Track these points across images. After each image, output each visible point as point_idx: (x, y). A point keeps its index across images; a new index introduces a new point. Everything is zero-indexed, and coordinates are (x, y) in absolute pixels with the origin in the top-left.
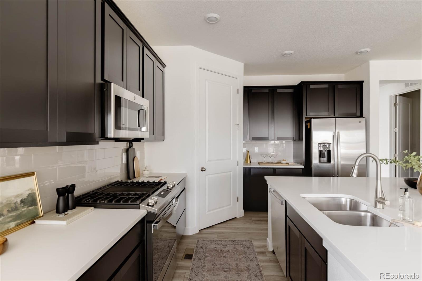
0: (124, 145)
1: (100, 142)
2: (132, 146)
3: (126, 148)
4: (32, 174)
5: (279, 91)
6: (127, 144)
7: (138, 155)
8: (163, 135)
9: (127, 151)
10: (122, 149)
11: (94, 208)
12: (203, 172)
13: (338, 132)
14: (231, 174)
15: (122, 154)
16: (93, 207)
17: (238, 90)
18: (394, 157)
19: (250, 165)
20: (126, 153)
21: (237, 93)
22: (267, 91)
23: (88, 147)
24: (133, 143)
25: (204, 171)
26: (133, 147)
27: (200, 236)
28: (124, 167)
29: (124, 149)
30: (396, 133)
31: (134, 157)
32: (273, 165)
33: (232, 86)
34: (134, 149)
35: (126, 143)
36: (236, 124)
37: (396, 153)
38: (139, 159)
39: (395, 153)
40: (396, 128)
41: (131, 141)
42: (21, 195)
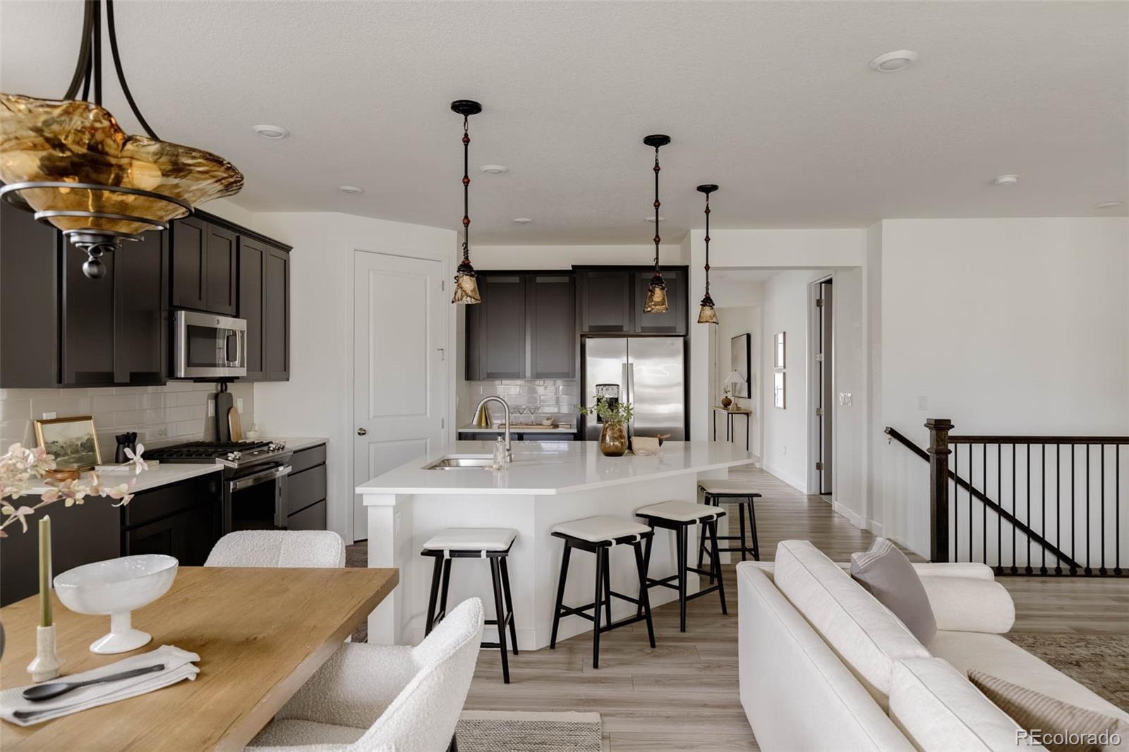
0: (212, 388)
1: (167, 383)
2: (226, 389)
3: (215, 392)
4: (89, 418)
5: (539, 280)
6: (217, 386)
7: (239, 404)
8: (285, 370)
9: (216, 397)
10: (207, 393)
11: (160, 463)
12: (363, 436)
13: (632, 364)
14: (426, 444)
15: (208, 402)
16: (158, 461)
17: (443, 282)
18: (818, 415)
19: (487, 428)
20: (213, 401)
21: (441, 289)
22: (516, 280)
23: (150, 389)
24: (228, 384)
25: (363, 434)
26: (228, 391)
27: (354, 548)
28: (211, 424)
29: (212, 394)
30: (821, 362)
31: (230, 408)
32: (528, 428)
33: (428, 278)
34: (230, 394)
35: (215, 384)
36: (439, 348)
37: (821, 407)
38: (240, 410)
39: (819, 407)
40: (821, 352)
41: (224, 381)
42: (81, 438)
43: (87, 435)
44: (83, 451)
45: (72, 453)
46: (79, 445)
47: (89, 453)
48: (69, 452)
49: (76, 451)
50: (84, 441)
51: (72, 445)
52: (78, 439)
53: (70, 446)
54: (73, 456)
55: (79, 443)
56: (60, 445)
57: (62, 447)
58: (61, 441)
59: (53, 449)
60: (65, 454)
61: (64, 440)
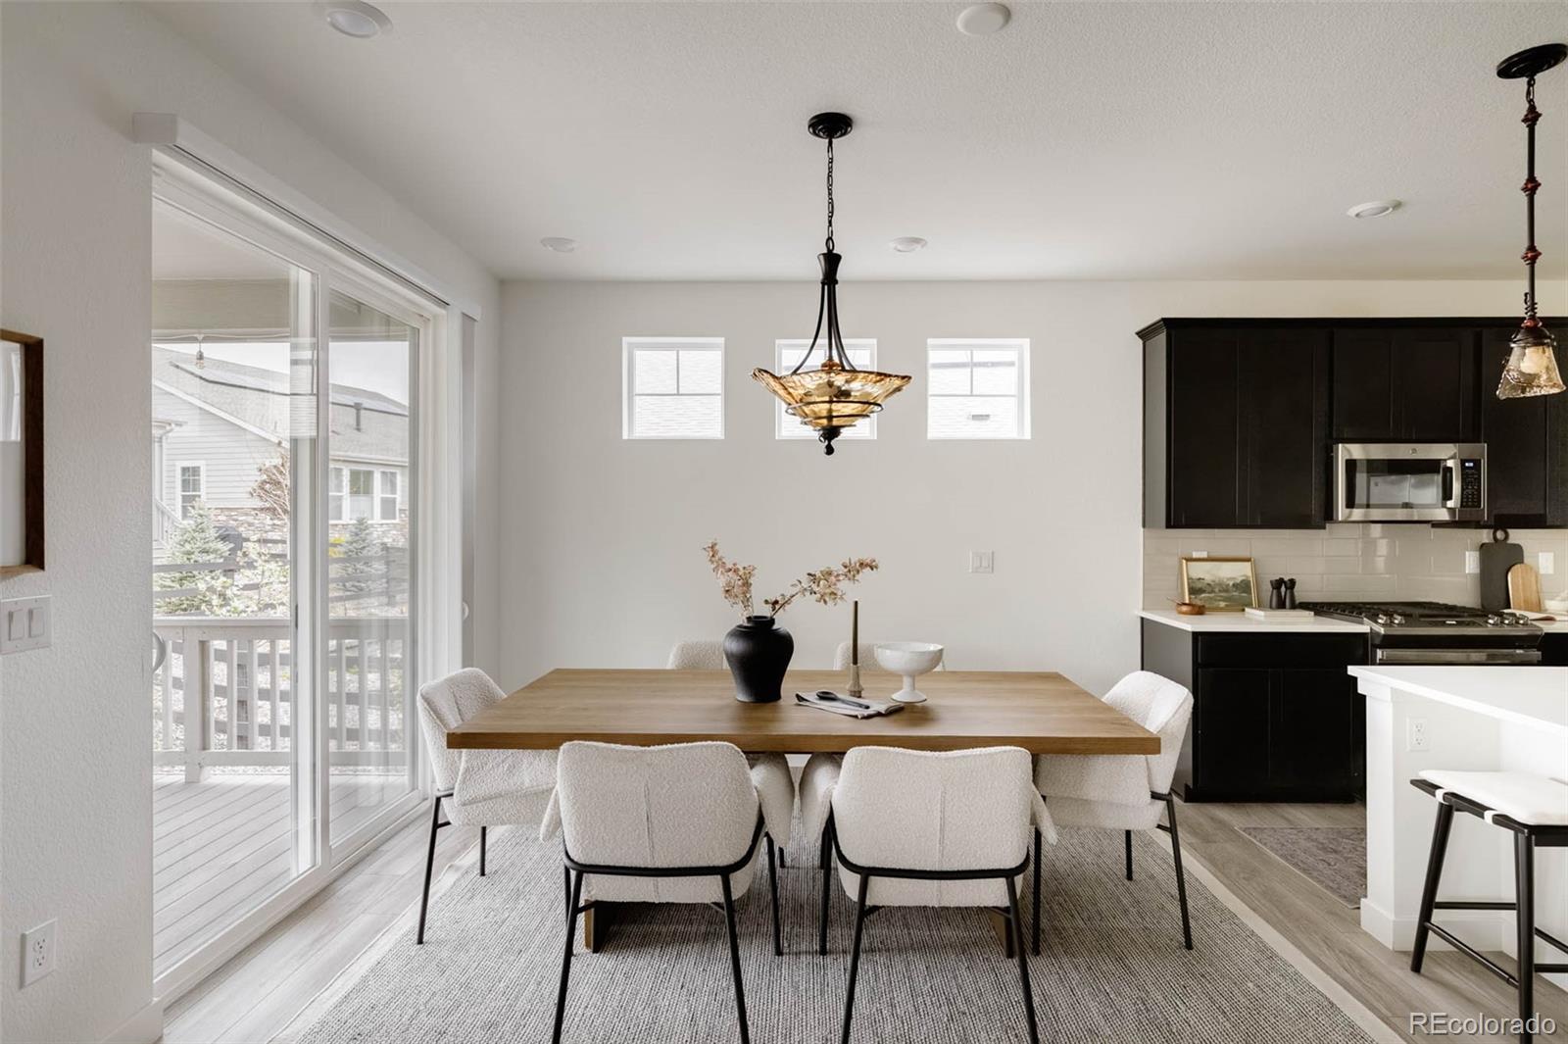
4: (1246, 561)
6: (1488, 534)
9: (1480, 547)
11: (1315, 615)
16: (1313, 613)
28: (1473, 583)
29: (1475, 543)
31: (1514, 565)
34: (1516, 546)
42: (1234, 578)
43: (1244, 576)
44: (1234, 591)
45: (1220, 591)
47: (1244, 595)
48: (1217, 590)
49: (1226, 591)
50: (1238, 581)
51: (1222, 584)
52: (1231, 579)
53: (1220, 584)
54: (1222, 594)
55: (1231, 584)
56: (1206, 582)
57: (1209, 584)
58: (1208, 578)
59: (1199, 585)
60: (1212, 592)
61: (1213, 578)
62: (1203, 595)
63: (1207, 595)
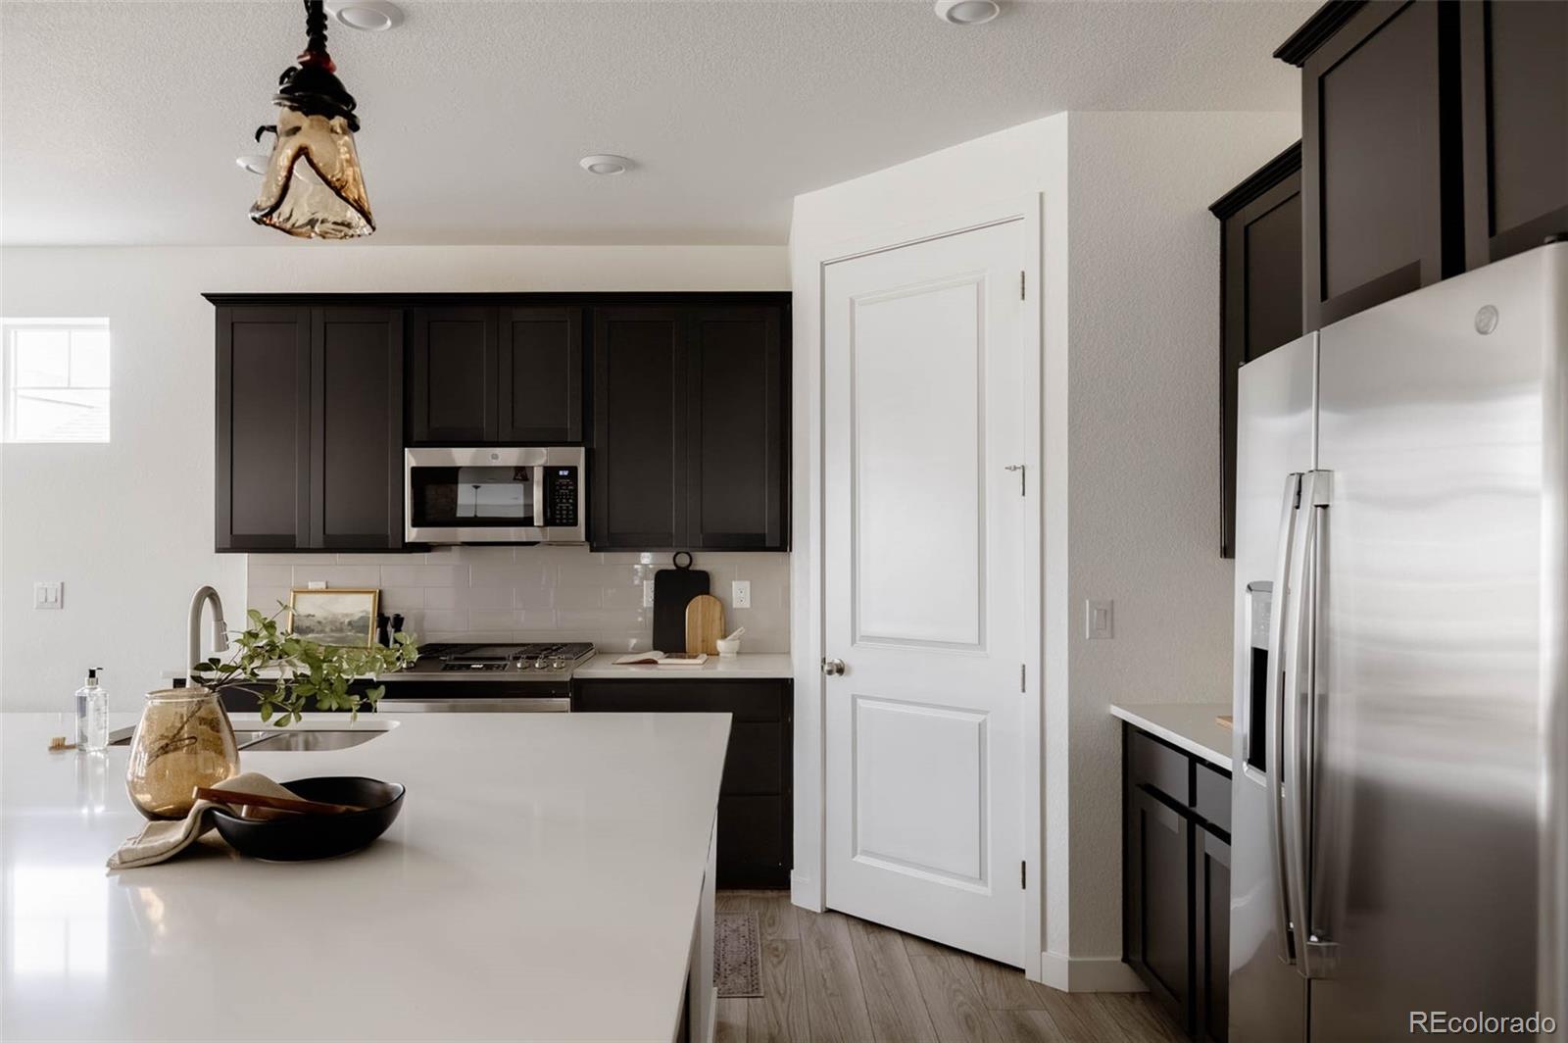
2: (690, 564)
4: (371, 592)
7: (735, 590)
14: (983, 725)
21: (1020, 297)
34: (700, 573)
42: (352, 615)
43: (362, 612)
44: (350, 631)
45: (332, 631)
46: (346, 623)
48: (327, 629)
49: (341, 630)
50: (356, 618)
51: (336, 621)
52: (347, 615)
53: (332, 622)
54: (335, 635)
55: (347, 620)
56: (316, 619)
57: (319, 622)
58: (320, 614)
59: (306, 623)
60: (322, 631)
61: (325, 614)
62: (310, 636)
63: (317, 635)
